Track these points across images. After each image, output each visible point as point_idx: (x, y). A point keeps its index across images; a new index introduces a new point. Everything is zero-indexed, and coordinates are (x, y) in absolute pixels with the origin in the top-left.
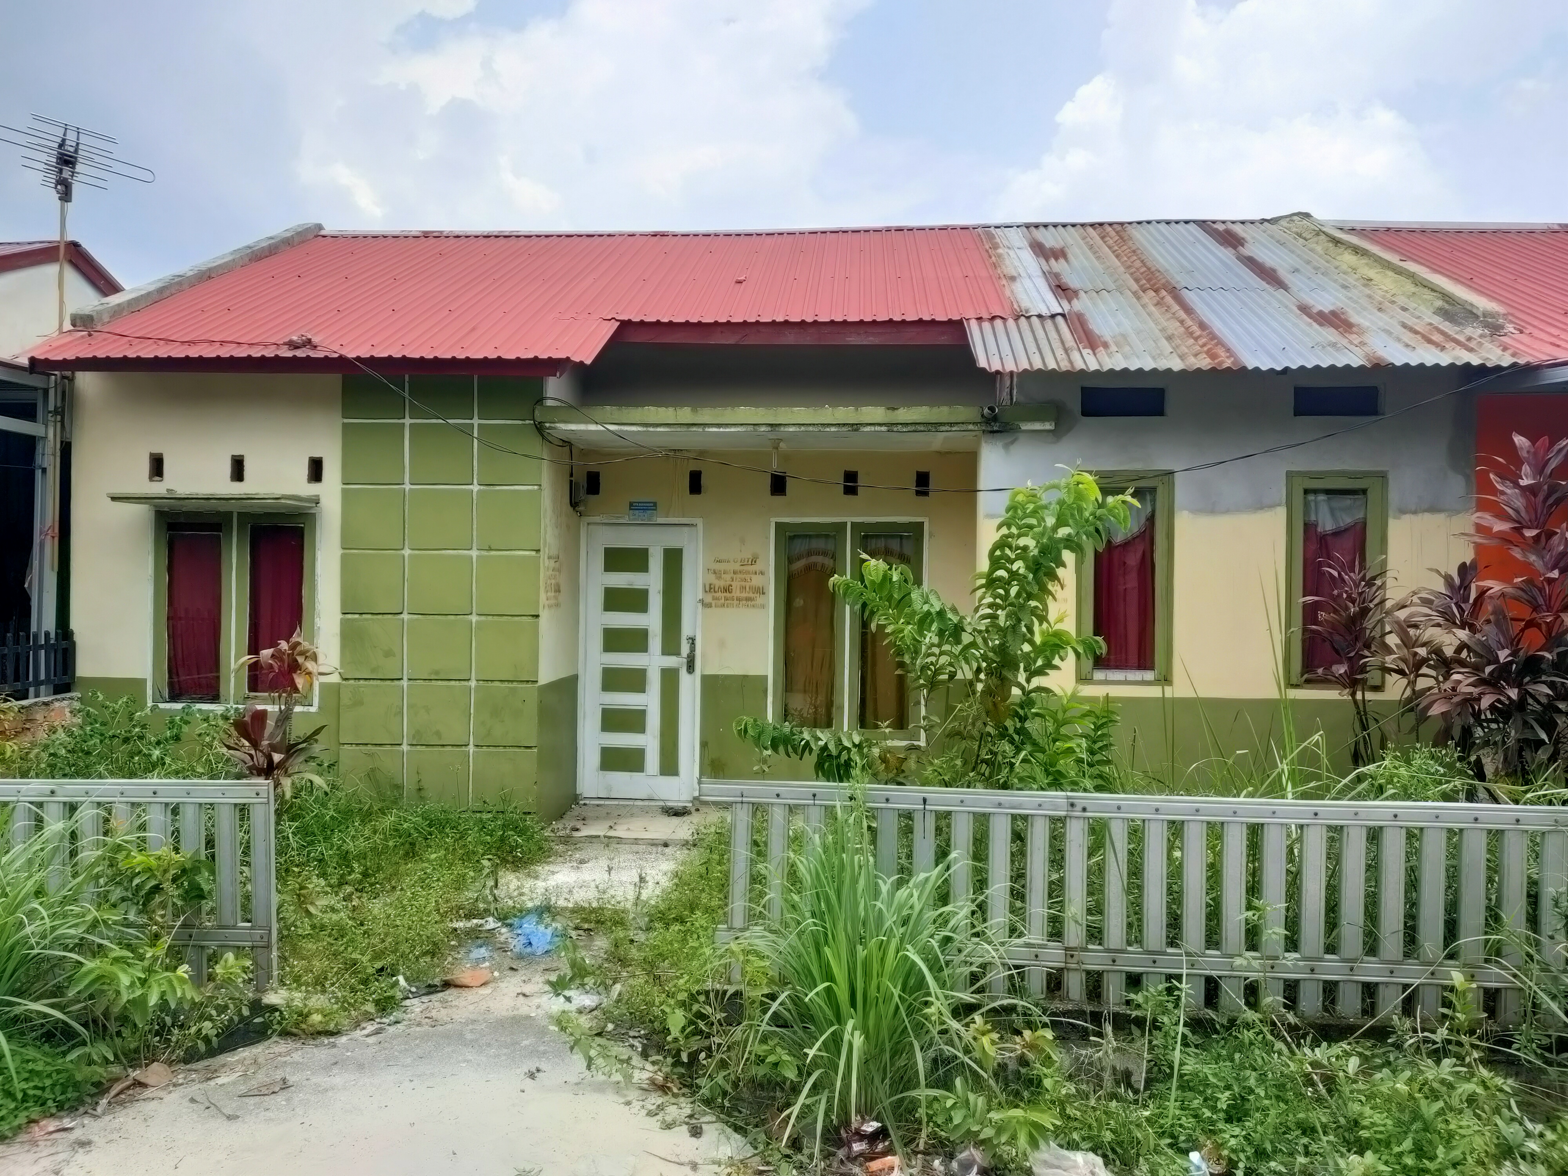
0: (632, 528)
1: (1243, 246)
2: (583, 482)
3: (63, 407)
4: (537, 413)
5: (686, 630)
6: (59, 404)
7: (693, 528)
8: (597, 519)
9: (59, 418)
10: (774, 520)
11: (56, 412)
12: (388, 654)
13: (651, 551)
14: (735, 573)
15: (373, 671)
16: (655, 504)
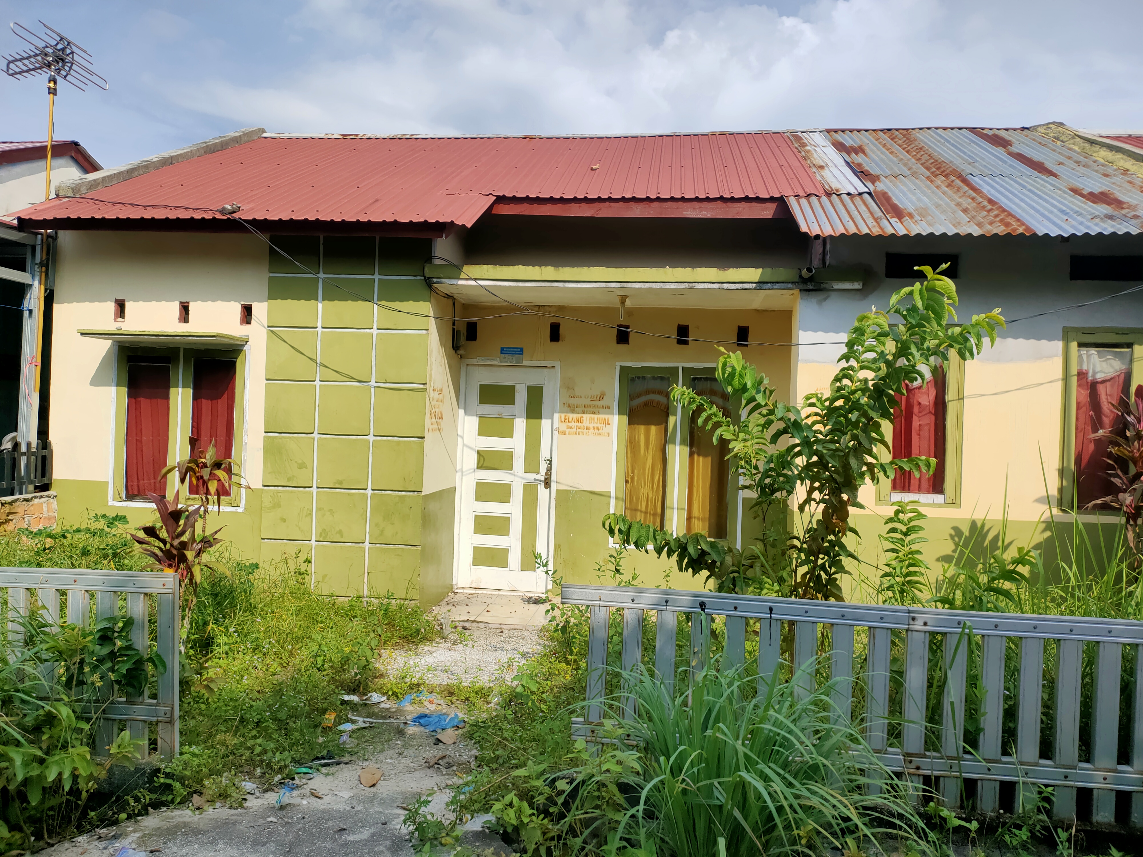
0: (502, 368)
1: (1011, 145)
2: (464, 330)
3: (48, 260)
4: (427, 270)
5: (545, 453)
6: (44, 257)
7: (552, 370)
8: (474, 361)
9: (44, 269)
10: (618, 364)
11: (41, 265)
12: (302, 466)
13: (517, 387)
14: (585, 407)
15: (289, 479)
16: (522, 350)
